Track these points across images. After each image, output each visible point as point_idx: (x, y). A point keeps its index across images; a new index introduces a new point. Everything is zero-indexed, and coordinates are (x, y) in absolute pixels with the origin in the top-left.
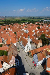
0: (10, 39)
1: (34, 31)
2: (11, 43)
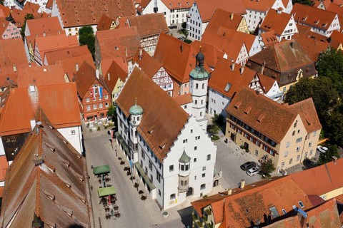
0: (32, 88)
1: (250, 21)
2: (33, 124)
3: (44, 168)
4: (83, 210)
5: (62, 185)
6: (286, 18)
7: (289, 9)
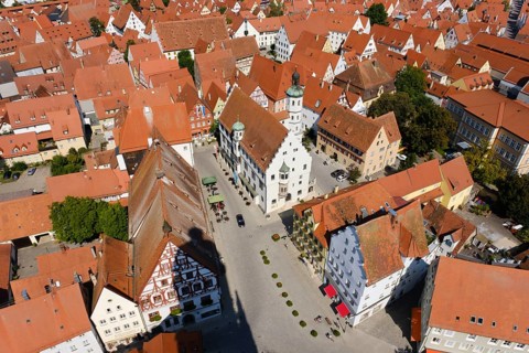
0: (147, 109)
1: (334, 42)
2: (150, 141)
3: (165, 180)
4: (200, 215)
5: (182, 195)
6: (366, 38)
7: (367, 30)
